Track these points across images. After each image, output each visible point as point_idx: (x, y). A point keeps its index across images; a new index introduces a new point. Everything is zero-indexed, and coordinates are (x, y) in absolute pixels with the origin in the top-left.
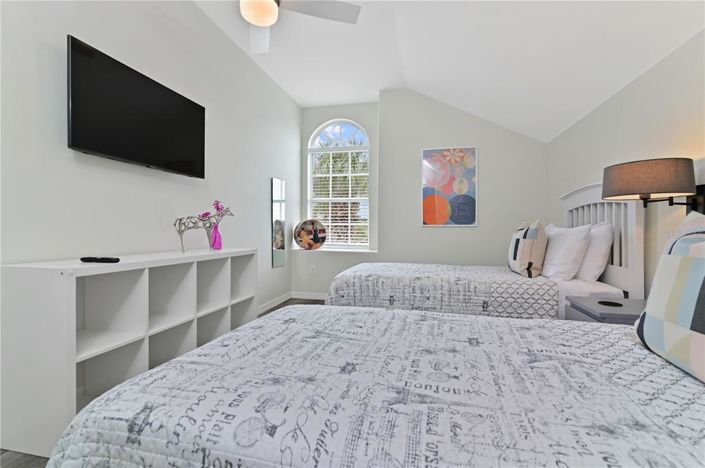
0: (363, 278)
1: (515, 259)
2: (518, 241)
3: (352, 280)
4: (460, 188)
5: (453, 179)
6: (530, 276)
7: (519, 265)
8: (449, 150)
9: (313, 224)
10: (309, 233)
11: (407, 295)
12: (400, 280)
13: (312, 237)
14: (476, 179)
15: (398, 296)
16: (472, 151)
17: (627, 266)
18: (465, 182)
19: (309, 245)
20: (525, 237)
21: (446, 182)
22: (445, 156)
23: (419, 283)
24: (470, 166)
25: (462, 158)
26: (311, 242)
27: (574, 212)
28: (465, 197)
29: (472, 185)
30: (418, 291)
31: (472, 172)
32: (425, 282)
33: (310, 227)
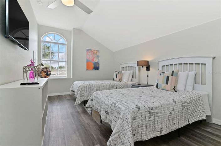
0: (89, 85)
1: (116, 78)
2: (117, 74)
3: (86, 86)
4: (96, 60)
5: (94, 58)
6: (120, 81)
7: (118, 79)
8: (93, 50)
9: (46, 69)
10: (45, 72)
11: (100, 88)
12: (98, 84)
13: (46, 73)
14: (99, 58)
15: (98, 88)
16: (99, 51)
17: (136, 78)
18: (97, 59)
19: (45, 76)
20: (119, 73)
21: (92, 58)
22: (92, 51)
23: (103, 85)
24: (98, 55)
25: (96, 53)
26: (46, 75)
27: (123, 68)
28: (97, 63)
29: (99, 60)
30: (103, 87)
31: (98, 57)
32: (104, 84)
33: (45, 70)
